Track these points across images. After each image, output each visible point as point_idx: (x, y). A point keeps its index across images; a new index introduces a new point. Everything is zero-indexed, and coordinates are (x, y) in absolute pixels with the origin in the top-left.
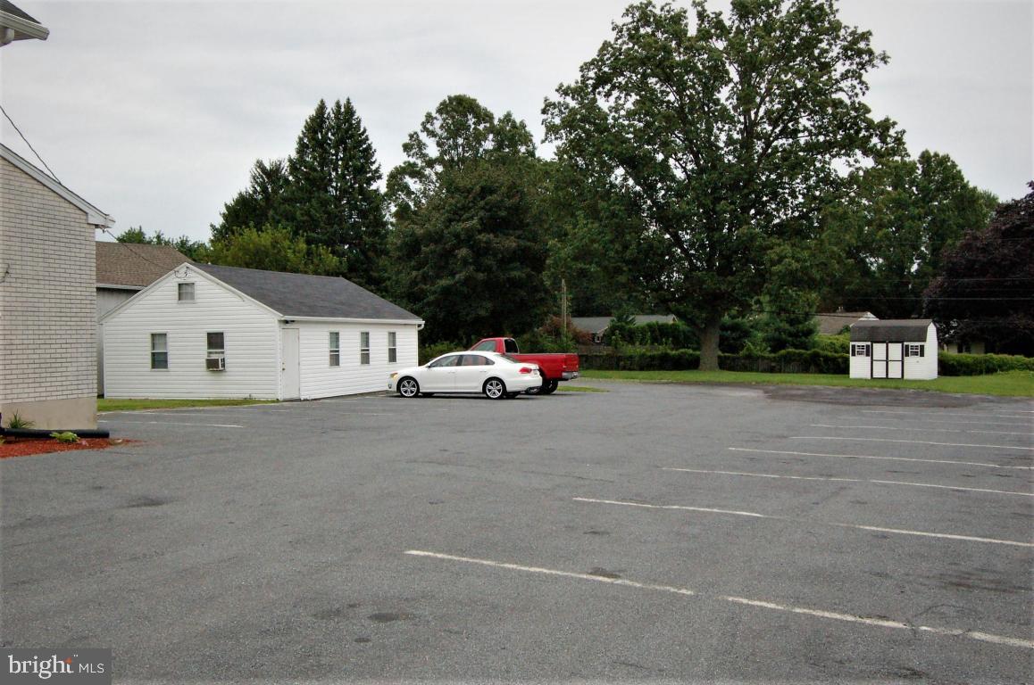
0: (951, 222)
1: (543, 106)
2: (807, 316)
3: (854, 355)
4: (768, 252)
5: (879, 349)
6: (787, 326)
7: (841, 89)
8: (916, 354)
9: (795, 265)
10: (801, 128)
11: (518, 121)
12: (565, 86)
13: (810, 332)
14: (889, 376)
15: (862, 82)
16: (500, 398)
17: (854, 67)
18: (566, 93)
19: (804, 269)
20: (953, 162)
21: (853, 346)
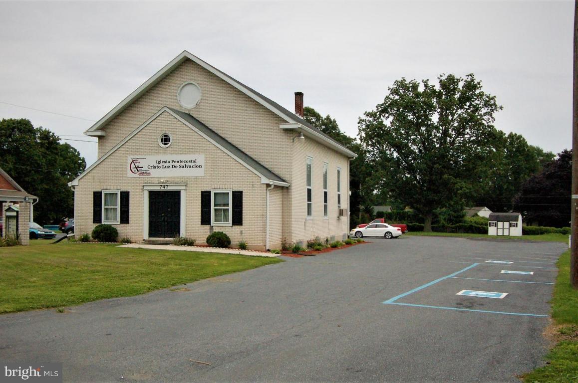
0: (523, 166)
1: (359, 121)
2: (462, 209)
3: (490, 226)
4: (456, 185)
5: (500, 224)
6: (453, 213)
7: (484, 119)
8: (514, 226)
9: (467, 191)
10: (466, 133)
11: (332, 119)
12: (368, 112)
13: (463, 216)
14: (504, 235)
15: (492, 118)
16: (390, 238)
17: (489, 110)
18: (367, 115)
19: (470, 192)
20: (524, 138)
21: (490, 223)
